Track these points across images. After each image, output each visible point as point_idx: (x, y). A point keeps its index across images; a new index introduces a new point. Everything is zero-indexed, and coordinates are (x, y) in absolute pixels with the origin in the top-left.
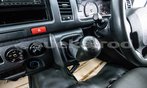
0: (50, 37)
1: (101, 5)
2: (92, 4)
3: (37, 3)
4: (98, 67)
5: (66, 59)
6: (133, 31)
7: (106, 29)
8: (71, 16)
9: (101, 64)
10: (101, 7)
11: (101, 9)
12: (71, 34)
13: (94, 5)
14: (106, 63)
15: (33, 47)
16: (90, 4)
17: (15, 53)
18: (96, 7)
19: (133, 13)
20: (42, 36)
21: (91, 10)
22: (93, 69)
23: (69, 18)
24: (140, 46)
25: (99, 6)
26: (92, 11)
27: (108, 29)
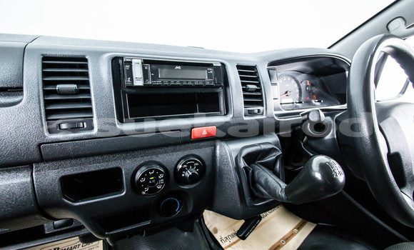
0: (218, 148)
1: (306, 83)
2: (289, 79)
3: (211, 82)
4: (292, 235)
5: (248, 199)
6: (392, 151)
7: (329, 140)
8: (261, 108)
9: (299, 227)
10: (307, 86)
11: (307, 90)
12: (260, 144)
13: (293, 81)
14: (315, 225)
15: (185, 166)
16: (285, 79)
17: (152, 175)
18: (296, 85)
19: (388, 117)
20: (202, 144)
21: (286, 92)
22: (279, 241)
23: (256, 111)
24: (408, 183)
25: (303, 85)
26: (288, 93)
27: (334, 138)
